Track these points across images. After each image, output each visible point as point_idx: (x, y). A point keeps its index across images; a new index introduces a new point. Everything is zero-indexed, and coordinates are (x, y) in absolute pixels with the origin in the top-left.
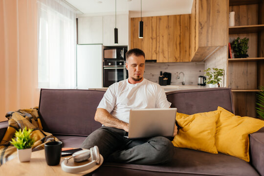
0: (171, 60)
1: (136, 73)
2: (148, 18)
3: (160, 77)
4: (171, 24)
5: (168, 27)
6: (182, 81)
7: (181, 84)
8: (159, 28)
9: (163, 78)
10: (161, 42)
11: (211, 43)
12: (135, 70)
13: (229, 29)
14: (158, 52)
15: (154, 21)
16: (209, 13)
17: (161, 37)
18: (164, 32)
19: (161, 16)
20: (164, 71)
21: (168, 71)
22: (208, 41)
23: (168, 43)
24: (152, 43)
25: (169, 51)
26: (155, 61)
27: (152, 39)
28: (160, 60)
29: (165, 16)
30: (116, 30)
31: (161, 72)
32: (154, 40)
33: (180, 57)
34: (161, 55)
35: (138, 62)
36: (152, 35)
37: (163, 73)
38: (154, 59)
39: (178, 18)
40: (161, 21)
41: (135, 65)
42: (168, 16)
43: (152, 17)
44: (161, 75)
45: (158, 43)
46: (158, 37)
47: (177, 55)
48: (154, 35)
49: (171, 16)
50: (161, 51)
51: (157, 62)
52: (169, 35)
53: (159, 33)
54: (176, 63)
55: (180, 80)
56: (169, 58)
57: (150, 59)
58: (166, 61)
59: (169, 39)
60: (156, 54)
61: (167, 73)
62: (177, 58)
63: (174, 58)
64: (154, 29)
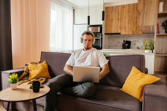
0: (130, 33)
1: (86, 44)
2: (116, 6)
3: (123, 44)
4: (131, 10)
5: (129, 12)
6: (137, 46)
7: (137, 48)
8: (123, 13)
9: (125, 44)
10: (124, 21)
11: (145, 24)
12: (86, 43)
13: (158, 14)
14: (122, 28)
15: (120, 8)
16: (144, 4)
17: (124, 18)
18: (126, 15)
19: (124, 5)
20: (126, 40)
21: (129, 40)
22: (143, 23)
23: (129, 22)
24: (118, 23)
25: (129, 27)
26: (120, 34)
27: (118, 20)
28: (123, 33)
29: (127, 5)
30: (89, 17)
31: (124, 41)
32: (120, 21)
33: (136, 31)
34: (124, 30)
35: (88, 38)
36: (118, 17)
37: (125, 41)
38: (119, 32)
39: (136, 5)
40: (124, 8)
41: (86, 40)
42: (129, 5)
43: (119, 6)
44: (124, 42)
45: (122, 22)
46: (122, 19)
47: (134, 30)
48: (120, 18)
49: (131, 4)
50: (123, 27)
51: (121, 34)
52: (129, 17)
53: (123, 16)
54: (133, 35)
55: (136, 46)
56: (128, 32)
57: (117, 33)
58: (127, 33)
59: (129, 19)
60: (121, 29)
61: (128, 41)
62: (134, 32)
63: (132, 32)
64: (120, 13)
